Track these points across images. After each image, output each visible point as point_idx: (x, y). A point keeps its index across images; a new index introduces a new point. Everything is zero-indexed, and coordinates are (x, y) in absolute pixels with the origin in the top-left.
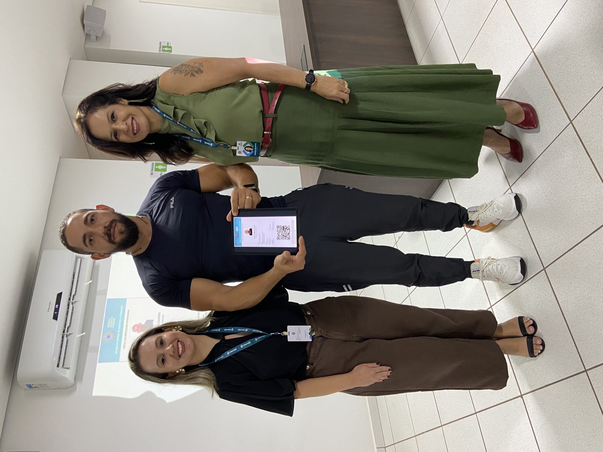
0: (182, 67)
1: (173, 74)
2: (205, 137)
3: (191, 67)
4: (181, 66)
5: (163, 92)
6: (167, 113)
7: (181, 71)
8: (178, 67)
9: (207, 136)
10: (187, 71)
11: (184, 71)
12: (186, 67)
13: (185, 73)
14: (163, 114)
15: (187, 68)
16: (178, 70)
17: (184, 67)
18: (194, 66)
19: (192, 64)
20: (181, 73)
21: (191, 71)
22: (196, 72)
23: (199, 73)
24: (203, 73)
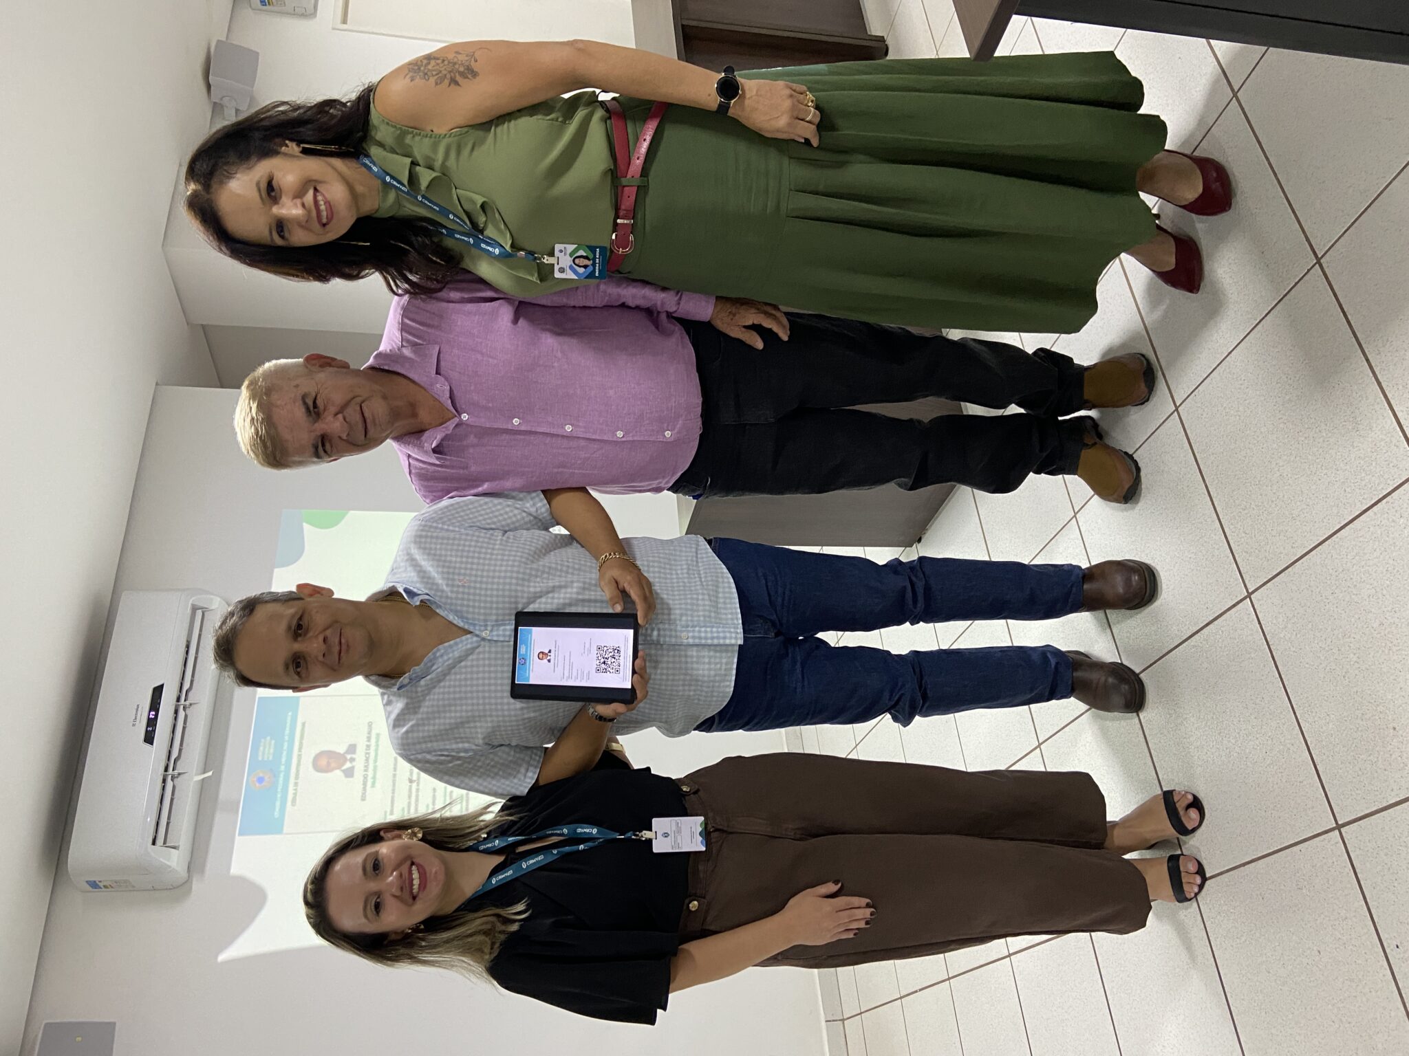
0: (429, 63)
1: (408, 80)
2: (482, 232)
3: (449, 62)
4: (425, 62)
5: (388, 124)
6: (392, 174)
7: (426, 74)
8: (419, 63)
9: (485, 233)
10: (441, 72)
11: (434, 73)
12: (438, 64)
13: (436, 77)
14: (385, 174)
15: (441, 65)
16: (419, 69)
17: (433, 63)
18: (456, 60)
19: (451, 56)
20: (427, 77)
21: (450, 72)
22: (462, 74)
23: (467, 78)
24: (477, 78)
